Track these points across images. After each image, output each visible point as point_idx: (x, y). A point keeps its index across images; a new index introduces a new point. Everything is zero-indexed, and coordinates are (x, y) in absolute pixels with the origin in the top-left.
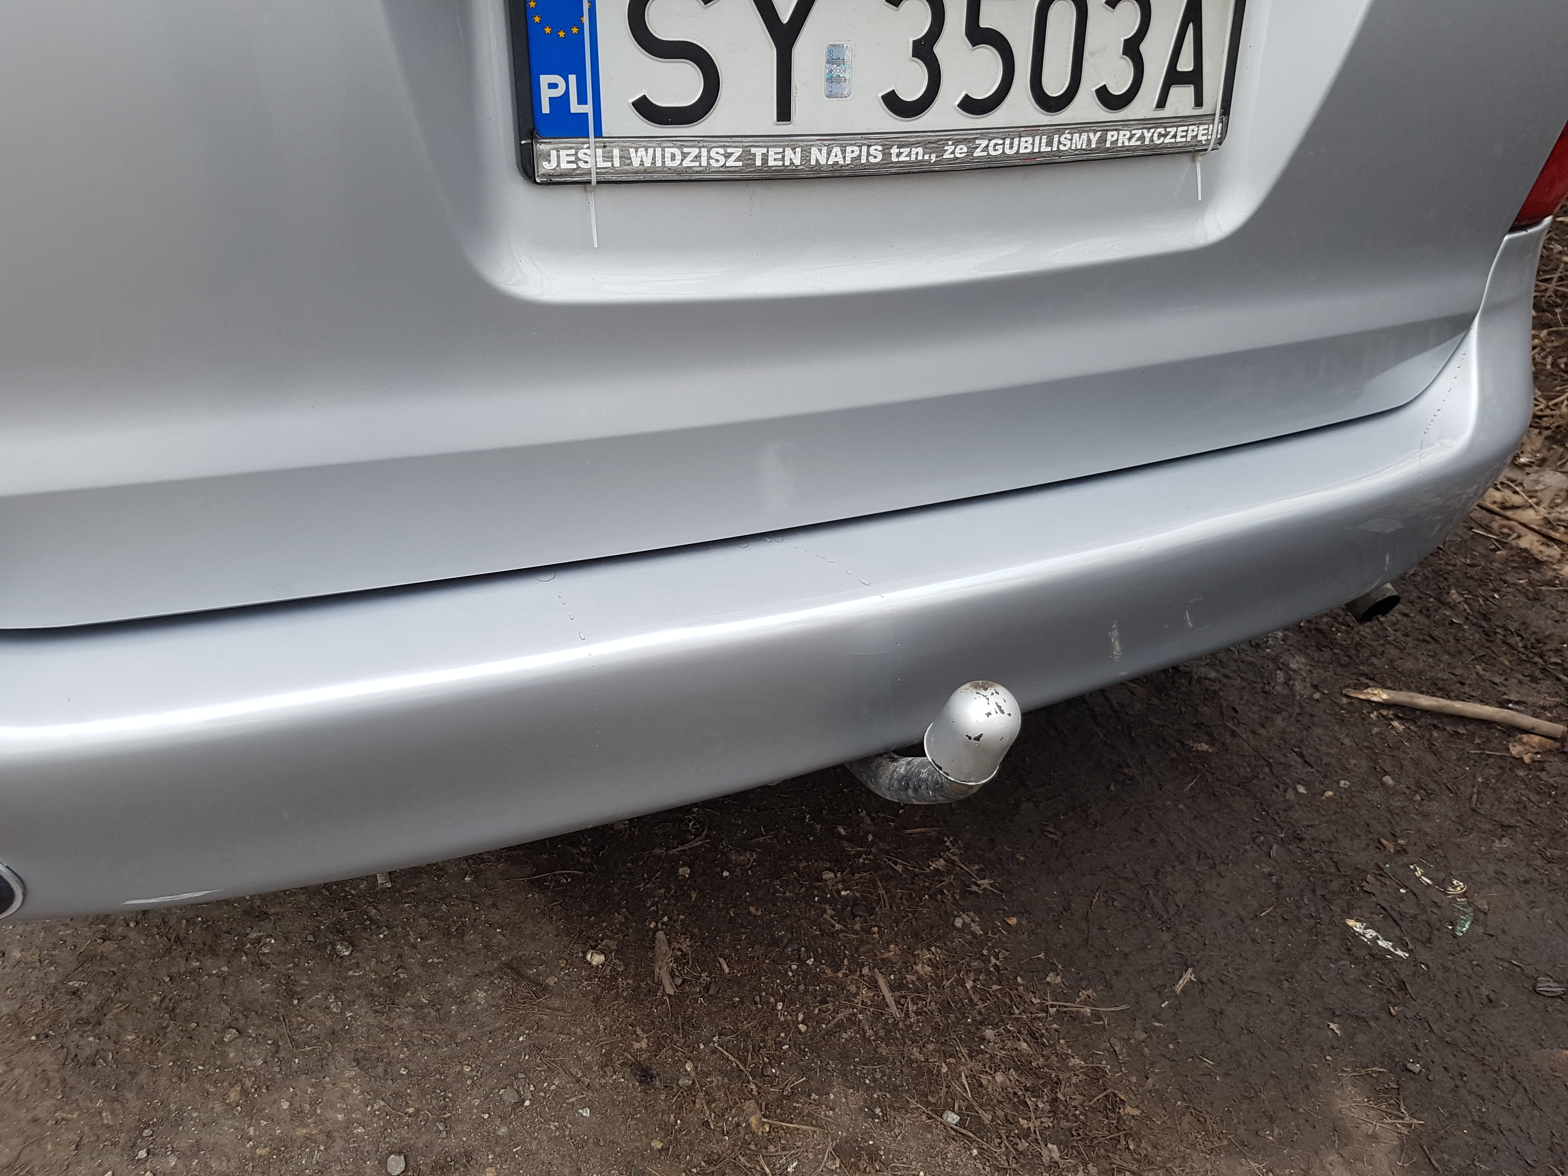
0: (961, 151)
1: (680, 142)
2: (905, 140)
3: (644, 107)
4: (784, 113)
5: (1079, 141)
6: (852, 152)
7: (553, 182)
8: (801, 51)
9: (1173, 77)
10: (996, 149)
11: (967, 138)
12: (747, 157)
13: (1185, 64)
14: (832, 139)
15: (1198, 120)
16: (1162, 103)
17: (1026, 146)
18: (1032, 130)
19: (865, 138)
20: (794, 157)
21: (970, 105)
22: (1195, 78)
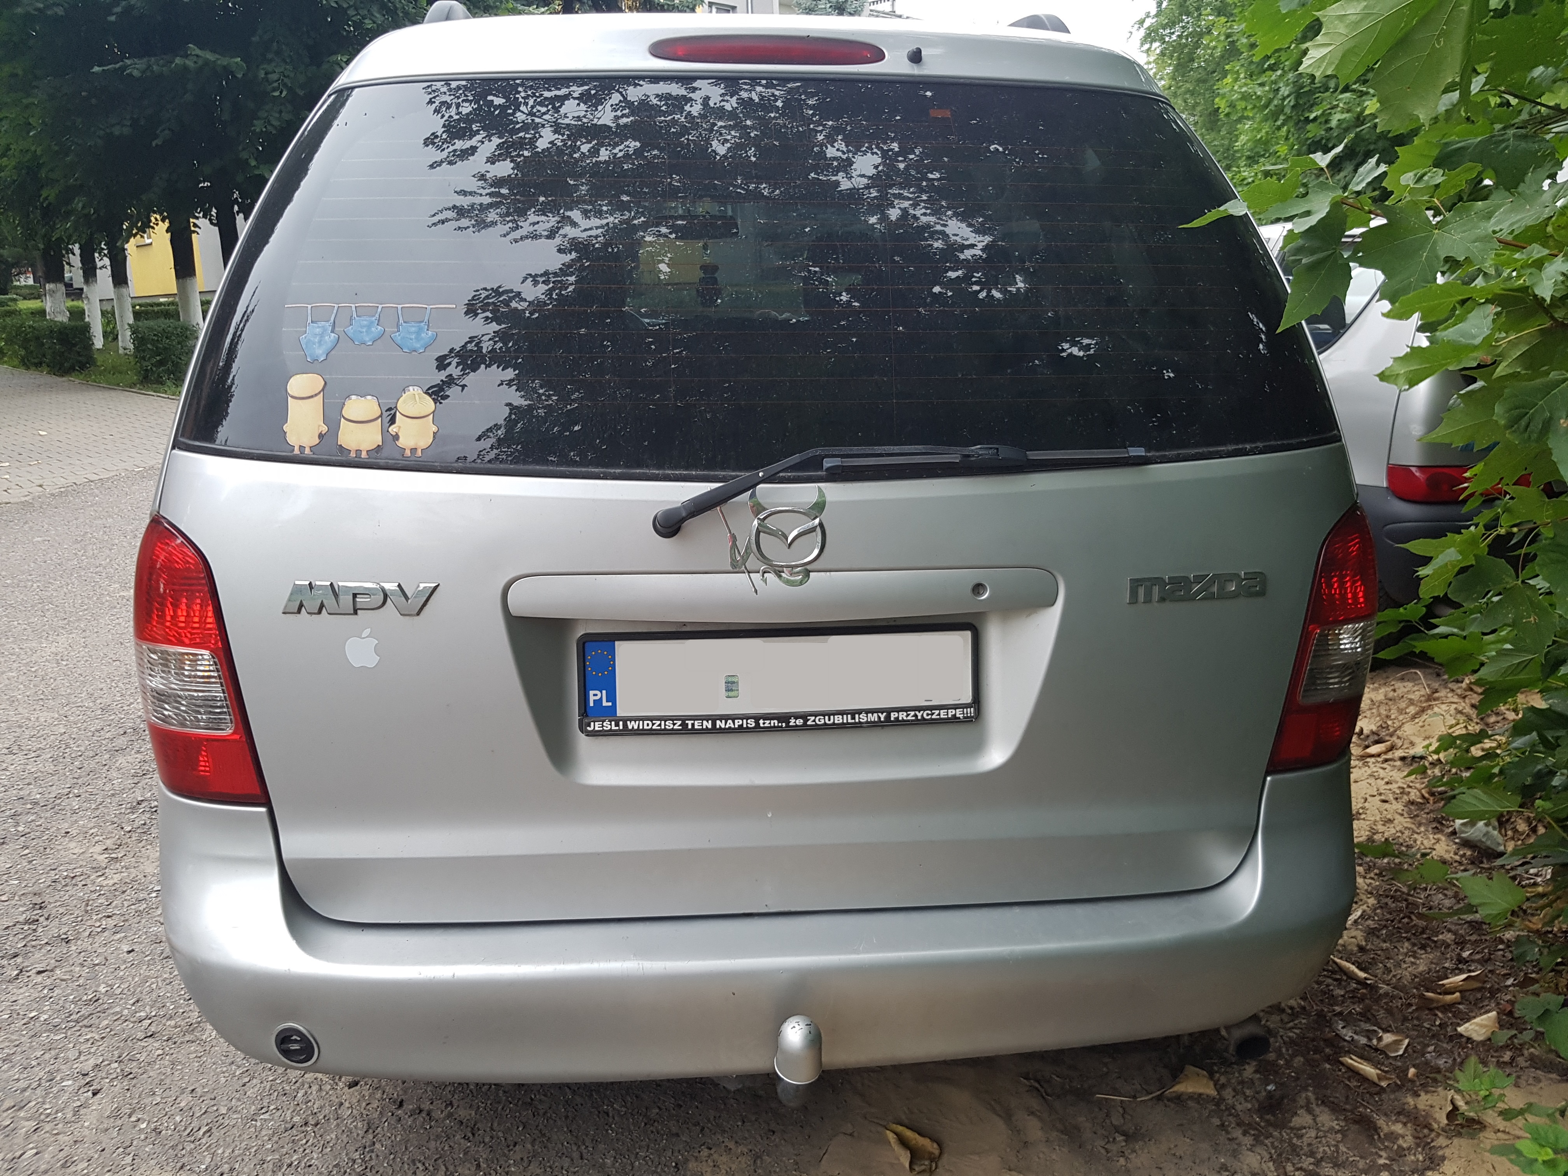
0: (800, 722)
2: (767, 717)
5: (873, 717)
6: (738, 723)
7: (591, 734)
10: (820, 721)
11: (804, 716)
12: (684, 724)
14: (726, 717)
17: (839, 719)
19: (745, 716)
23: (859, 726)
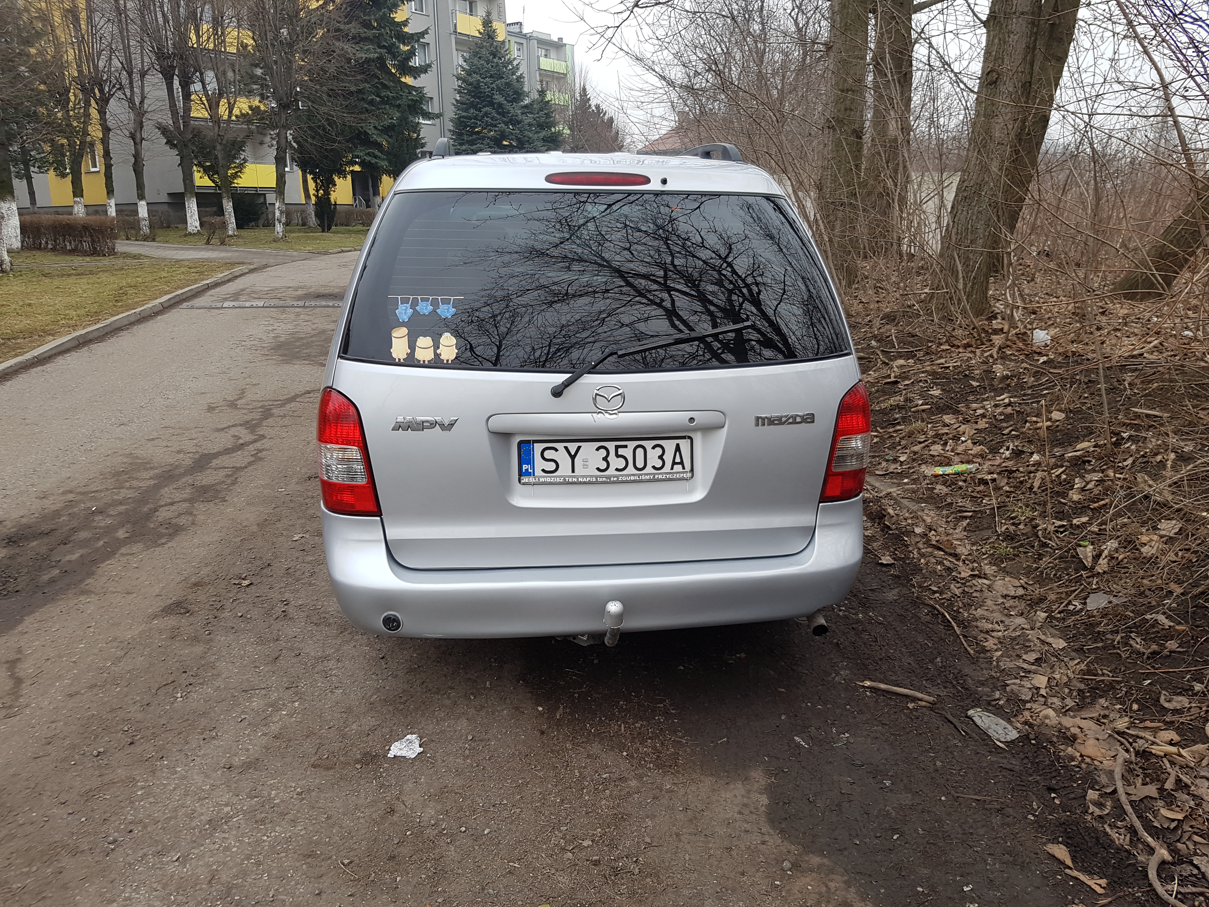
0: (615, 479)
1: (551, 477)
2: (601, 477)
3: (543, 470)
4: (573, 471)
5: (648, 477)
6: (588, 479)
7: (524, 484)
8: (576, 460)
9: (674, 463)
10: (624, 479)
11: (617, 477)
12: (565, 480)
13: (678, 460)
14: (583, 477)
15: (683, 473)
16: (672, 469)
17: (632, 478)
18: (634, 475)
19: (591, 476)
20: (575, 480)
21: (617, 470)
22: (682, 463)
23: (641, 481)
